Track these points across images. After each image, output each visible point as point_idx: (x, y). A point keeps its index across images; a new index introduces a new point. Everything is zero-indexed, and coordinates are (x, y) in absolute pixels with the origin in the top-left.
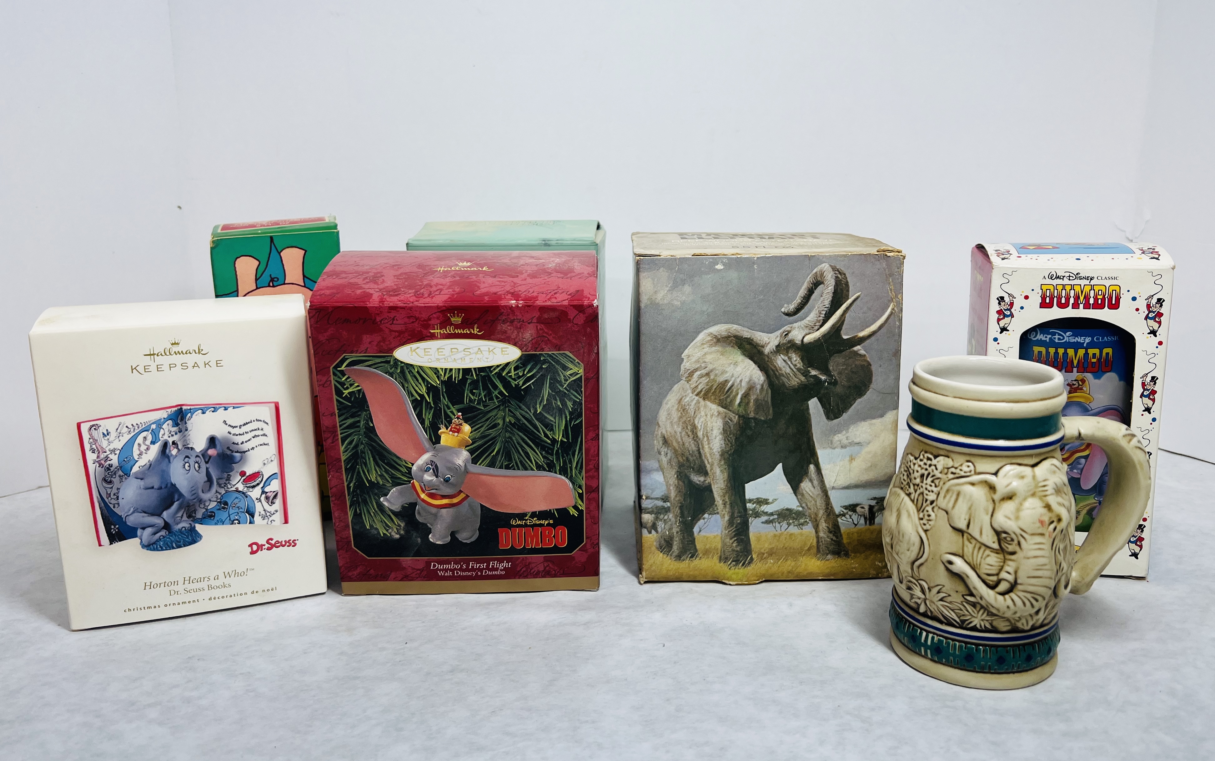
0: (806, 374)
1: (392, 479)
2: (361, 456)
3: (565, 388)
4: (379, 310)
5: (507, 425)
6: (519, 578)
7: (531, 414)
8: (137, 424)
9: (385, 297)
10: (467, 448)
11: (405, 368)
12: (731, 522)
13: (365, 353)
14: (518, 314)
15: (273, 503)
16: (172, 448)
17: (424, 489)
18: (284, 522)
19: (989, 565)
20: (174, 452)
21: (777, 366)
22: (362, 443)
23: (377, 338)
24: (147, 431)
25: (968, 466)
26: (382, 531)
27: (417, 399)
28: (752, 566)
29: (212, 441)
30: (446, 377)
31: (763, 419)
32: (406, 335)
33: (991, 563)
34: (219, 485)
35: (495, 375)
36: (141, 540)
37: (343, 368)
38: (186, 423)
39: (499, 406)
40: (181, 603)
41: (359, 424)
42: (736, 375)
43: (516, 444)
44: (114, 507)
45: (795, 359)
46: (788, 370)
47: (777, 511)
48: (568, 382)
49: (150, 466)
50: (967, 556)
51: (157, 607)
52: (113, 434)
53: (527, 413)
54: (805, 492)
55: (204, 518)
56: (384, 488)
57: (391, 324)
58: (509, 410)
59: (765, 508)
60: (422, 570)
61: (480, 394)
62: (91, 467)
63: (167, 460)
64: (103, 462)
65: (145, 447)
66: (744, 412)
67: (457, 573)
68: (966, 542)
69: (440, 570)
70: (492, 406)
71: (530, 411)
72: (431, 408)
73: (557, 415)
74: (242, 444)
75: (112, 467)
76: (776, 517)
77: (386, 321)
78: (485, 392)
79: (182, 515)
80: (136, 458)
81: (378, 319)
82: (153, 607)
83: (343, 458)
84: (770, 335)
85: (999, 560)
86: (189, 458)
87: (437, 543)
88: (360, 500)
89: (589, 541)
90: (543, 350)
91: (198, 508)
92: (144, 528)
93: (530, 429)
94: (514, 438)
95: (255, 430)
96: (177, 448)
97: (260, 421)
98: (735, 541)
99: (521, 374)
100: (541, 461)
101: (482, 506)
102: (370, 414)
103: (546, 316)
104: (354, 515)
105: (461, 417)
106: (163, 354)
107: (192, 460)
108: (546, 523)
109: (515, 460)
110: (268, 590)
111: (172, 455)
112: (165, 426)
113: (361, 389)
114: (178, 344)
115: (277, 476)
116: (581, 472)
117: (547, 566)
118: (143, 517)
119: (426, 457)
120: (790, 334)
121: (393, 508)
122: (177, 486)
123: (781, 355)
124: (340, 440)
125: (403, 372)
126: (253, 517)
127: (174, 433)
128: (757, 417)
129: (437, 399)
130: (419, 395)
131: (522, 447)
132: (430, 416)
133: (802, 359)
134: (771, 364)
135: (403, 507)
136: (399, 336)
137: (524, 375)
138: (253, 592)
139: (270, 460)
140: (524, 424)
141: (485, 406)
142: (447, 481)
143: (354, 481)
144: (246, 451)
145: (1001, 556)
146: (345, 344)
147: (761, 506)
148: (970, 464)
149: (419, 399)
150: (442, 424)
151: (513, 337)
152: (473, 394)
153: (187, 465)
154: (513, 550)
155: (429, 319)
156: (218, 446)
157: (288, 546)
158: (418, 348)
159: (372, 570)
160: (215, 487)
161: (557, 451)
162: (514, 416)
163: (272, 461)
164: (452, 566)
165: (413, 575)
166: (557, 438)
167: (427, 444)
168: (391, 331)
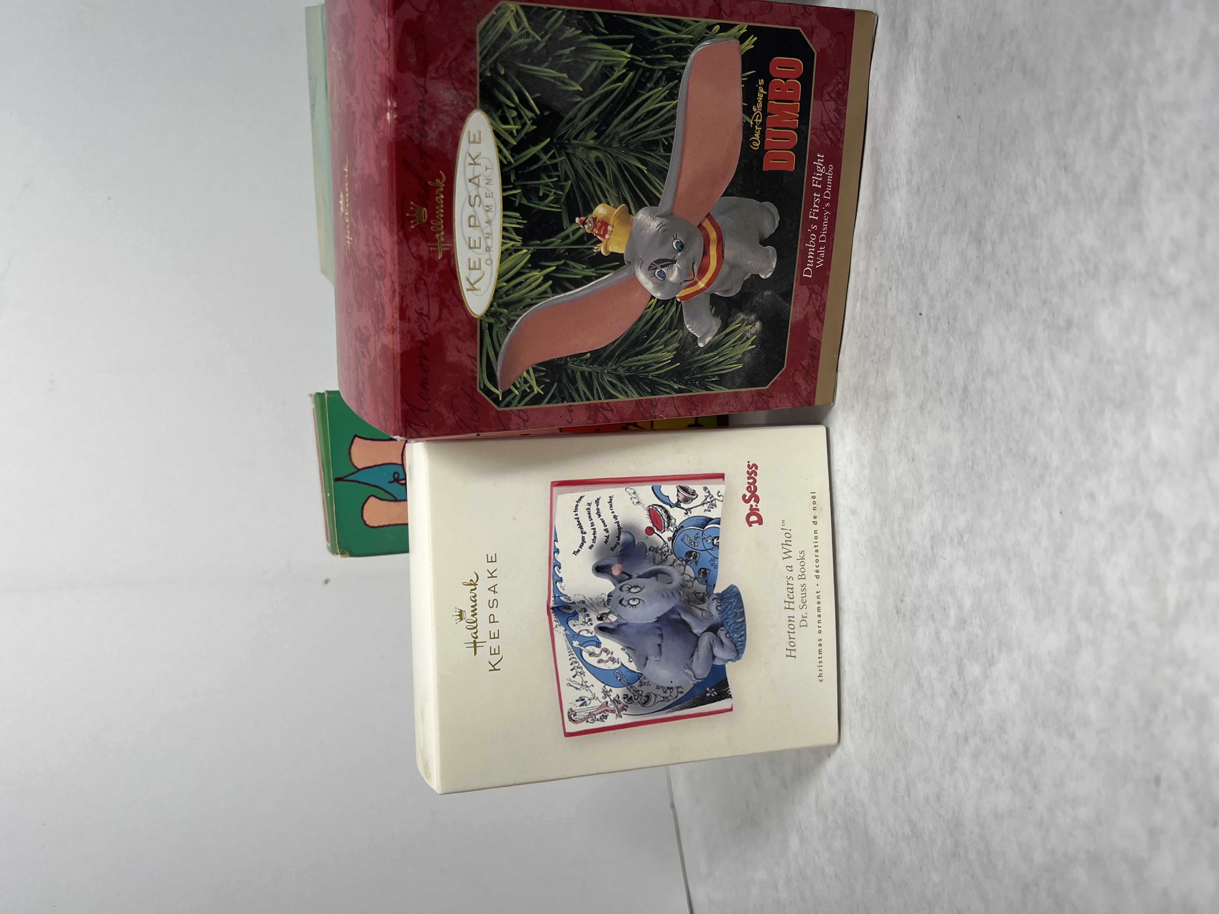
1: (673, 328)
2: (634, 372)
3: (541, 37)
4: (407, 335)
5: (599, 144)
6: (843, 143)
7: (584, 101)
8: (572, 664)
9: (386, 326)
10: (633, 211)
11: (500, 301)
13: (475, 359)
14: (409, 109)
15: (694, 493)
16: (607, 621)
17: (691, 282)
18: (722, 480)
20: (613, 618)
22: (616, 370)
23: (451, 342)
24: (581, 651)
26: (748, 346)
27: (551, 286)
29: (600, 569)
30: (517, 238)
32: (445, 296)
34: (662, 562)
35: (516, 159)
36: (729, 660)
37: (499, 392)
38: (574, 603)
39: (568, 155)
40: (819, 613)
41: (586, 374)
43: (632, 131)
44: (682, 693)
48: (531, 32)
49: (630, 648)
51: (820, 642)
52: (584, 693)
53: (581, 108)
55: (706, 582)
56: (685, 341)
57: (429, 319)
58: (576, 138)
60: (812, 290)
61: (547, 185)
62: (625, 719)
63: (623, 627)
64: (620, 706)
65: (604, 654)
67: (823, 238)
69: (815, 264)
70: (567, 167)
71: (578, 102)
72: (565, 264)
73: (586, 56)
74: (607, 532)
75: (627, 695)
77: (424, 325)
78: (543, 176)
79: (701, 609)
80: (617, 666)
81: (420, 337)
82: (820, 648)
83: (636, 397)
86: (623, 599)
87: (774, 267)
88: (699, 376)
89: (798, 21)
90: (473, 72)
91: (692, 590)
92: (714, 657)
93: (608, 105)
94: (622, 134)
95: (589, 513)
96: (607, 614)
97: (577, 506)
99: (515, 114)
100: (661, 91)
101: (726, 194)
102: (571, 357)
103: (413, 61)
104: (721, 385)
105: (583, 218)
106: (475, 630)
107: (625, 595)
108: (762, 91)
109: (657, 135)
110: (814, 503)
111: (616, 621)
112: (576, 630)
113: (533, 368)
114: (461, 611)
115: (655, 486)
116: (685, 23)
117: (829, 95)
118: (698, 657)
119: (642, 277)
121: (716, 329)
122: (660, 615)
124: (608, 401)
125: (507, 305)
126: (712, 519)
127: (587, 619)
129: (552, 255)
130: (545, 280)
131: (636, 122)
132: (579, 266)
135: (716, 314)
136: (448, 307)
137: (516, 109)
138: (815, 523)
139: (634, 496)
140: (599, 115)
141: (567, 179)
142: (682, 247)
143: (672, 383)
144: (619, 526)
146: (462, 388)
149: (551, 282)
150: (593, 249)
151: (450, 123)
152: (546, 196)
153: (631, 602)
154: (799, 150)
155: (420, 258)
156: (607, 562)
157: (756, 475)
158: (468, 280)
159: (803, 363)
160: (665, 567)
161: (648, 61)
162: (585, 130)
163: (634, 493)
164: (811, 247)
165: (817, 304)
166: (626, 61)
167: (623, 274)
168: (440, 318)
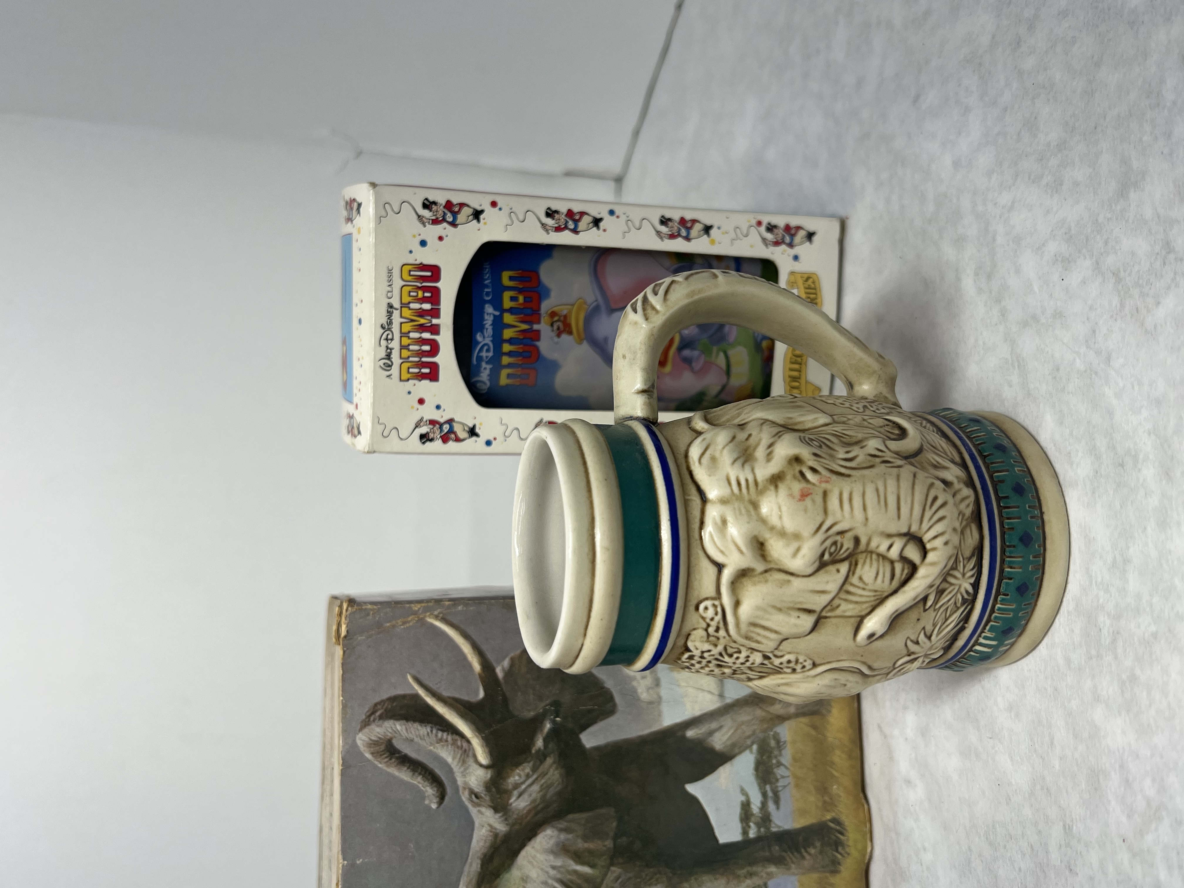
0: (542, 756)
12: (779, 861)
19: (876, 577)
21: (528, 808)
25: (706, 608)
28: (844, 818)
31: (614, 824)
33: (873, 575)
42: (543, 878)
45: (517, 778)
46: (536, 788)
47: (759, 785)
50: (861, 611)
54: (729, 743)
59: (755, 807)
66: (604, 857)
68: (838, 612)
76: (768, 788)
84: (477, 825)
85: (868, 561)
98: (807, 852)
120: (476, 790)
123: (512, 801)
128: (612, 834)
133: (517, 765)
134: (526, 817)
145: (861, 558)
147: (752, 815)
148: (702, 607)
